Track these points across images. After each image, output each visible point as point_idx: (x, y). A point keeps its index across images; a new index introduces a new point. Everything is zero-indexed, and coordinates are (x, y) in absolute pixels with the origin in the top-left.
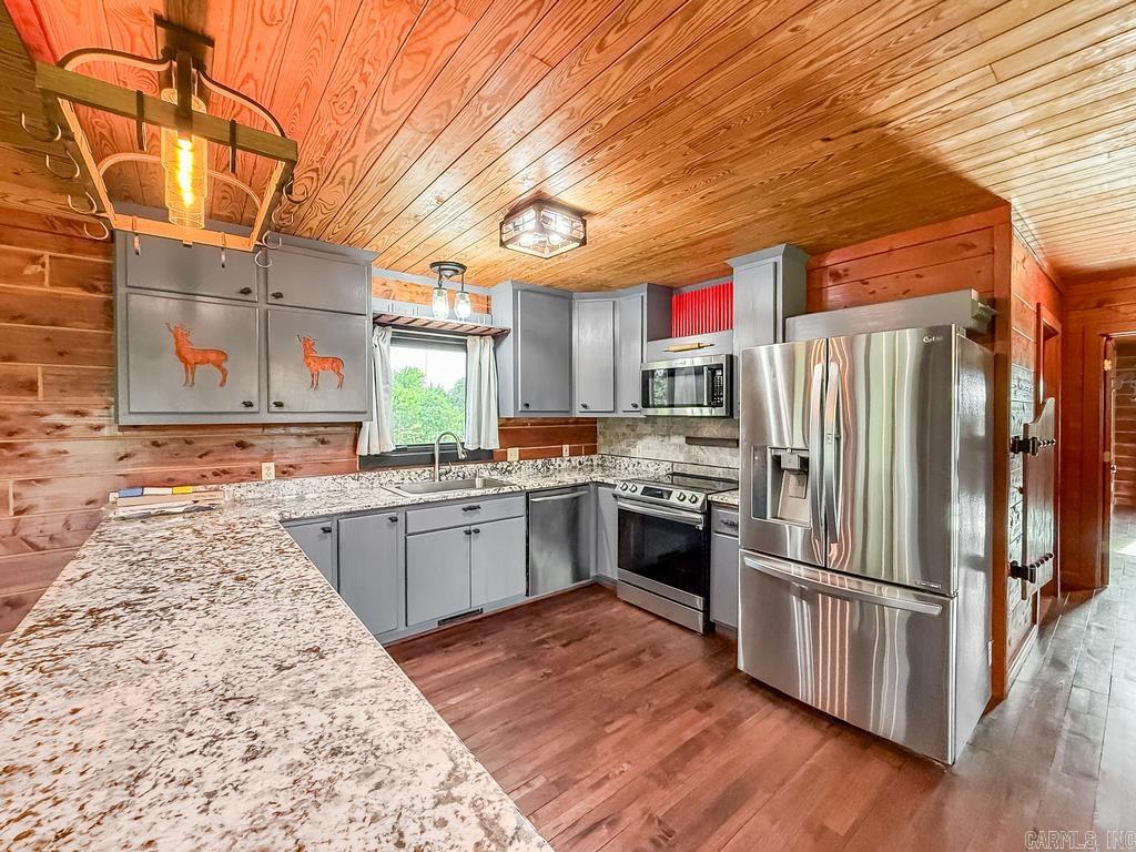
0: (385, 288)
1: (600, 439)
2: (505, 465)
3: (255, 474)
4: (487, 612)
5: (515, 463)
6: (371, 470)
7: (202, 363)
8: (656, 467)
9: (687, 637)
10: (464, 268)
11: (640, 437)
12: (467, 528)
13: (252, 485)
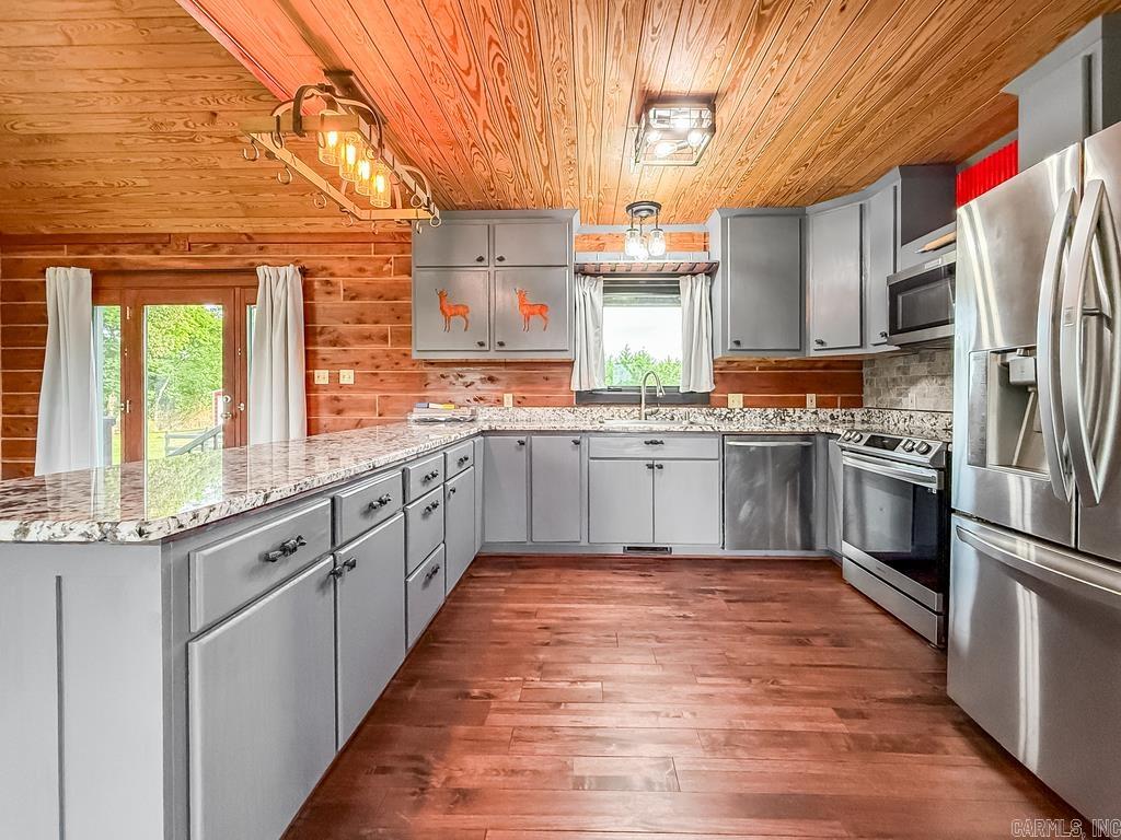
0: (598, 242)
1: (867, 389)
2: (725, 411)
3: (500, 401)
4: (676, 553)
5: (738, 411)
6: (585, 405)
7: (455, 315)
8: (934, 421)
9: (913, 643)
10: (658, 206)
11: (913, 381)
12: (651, 462)
13: (494, 410)
